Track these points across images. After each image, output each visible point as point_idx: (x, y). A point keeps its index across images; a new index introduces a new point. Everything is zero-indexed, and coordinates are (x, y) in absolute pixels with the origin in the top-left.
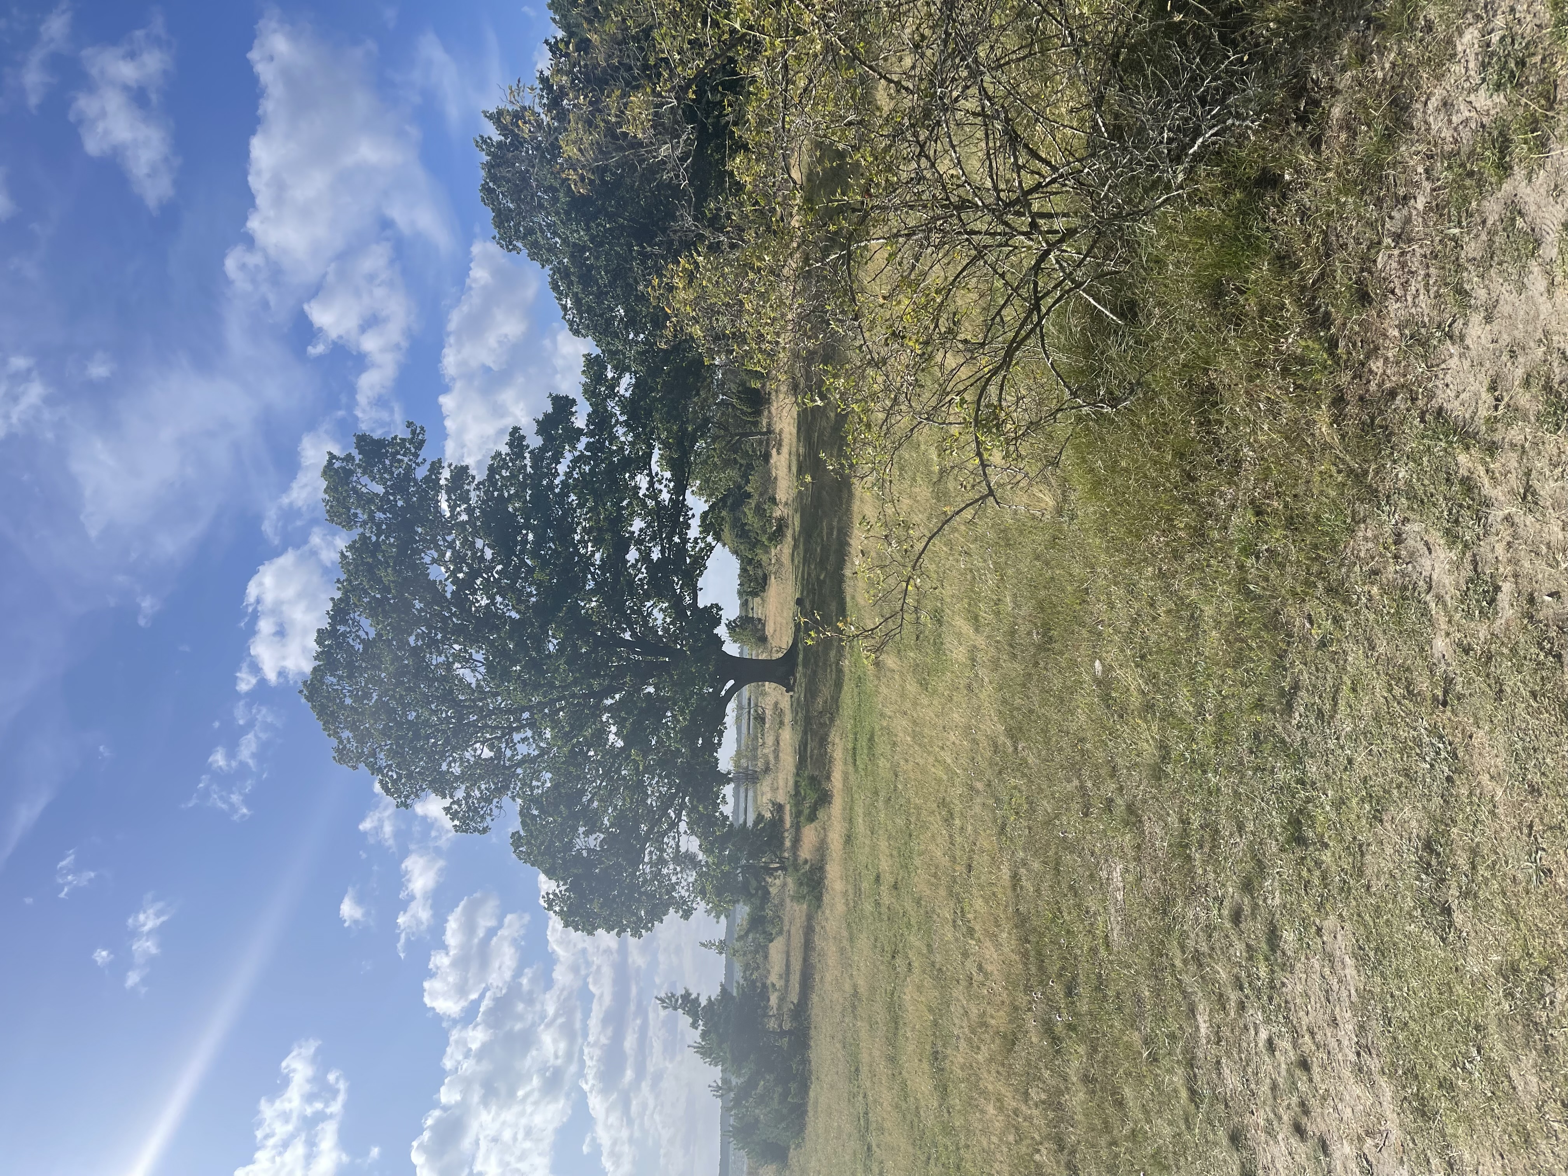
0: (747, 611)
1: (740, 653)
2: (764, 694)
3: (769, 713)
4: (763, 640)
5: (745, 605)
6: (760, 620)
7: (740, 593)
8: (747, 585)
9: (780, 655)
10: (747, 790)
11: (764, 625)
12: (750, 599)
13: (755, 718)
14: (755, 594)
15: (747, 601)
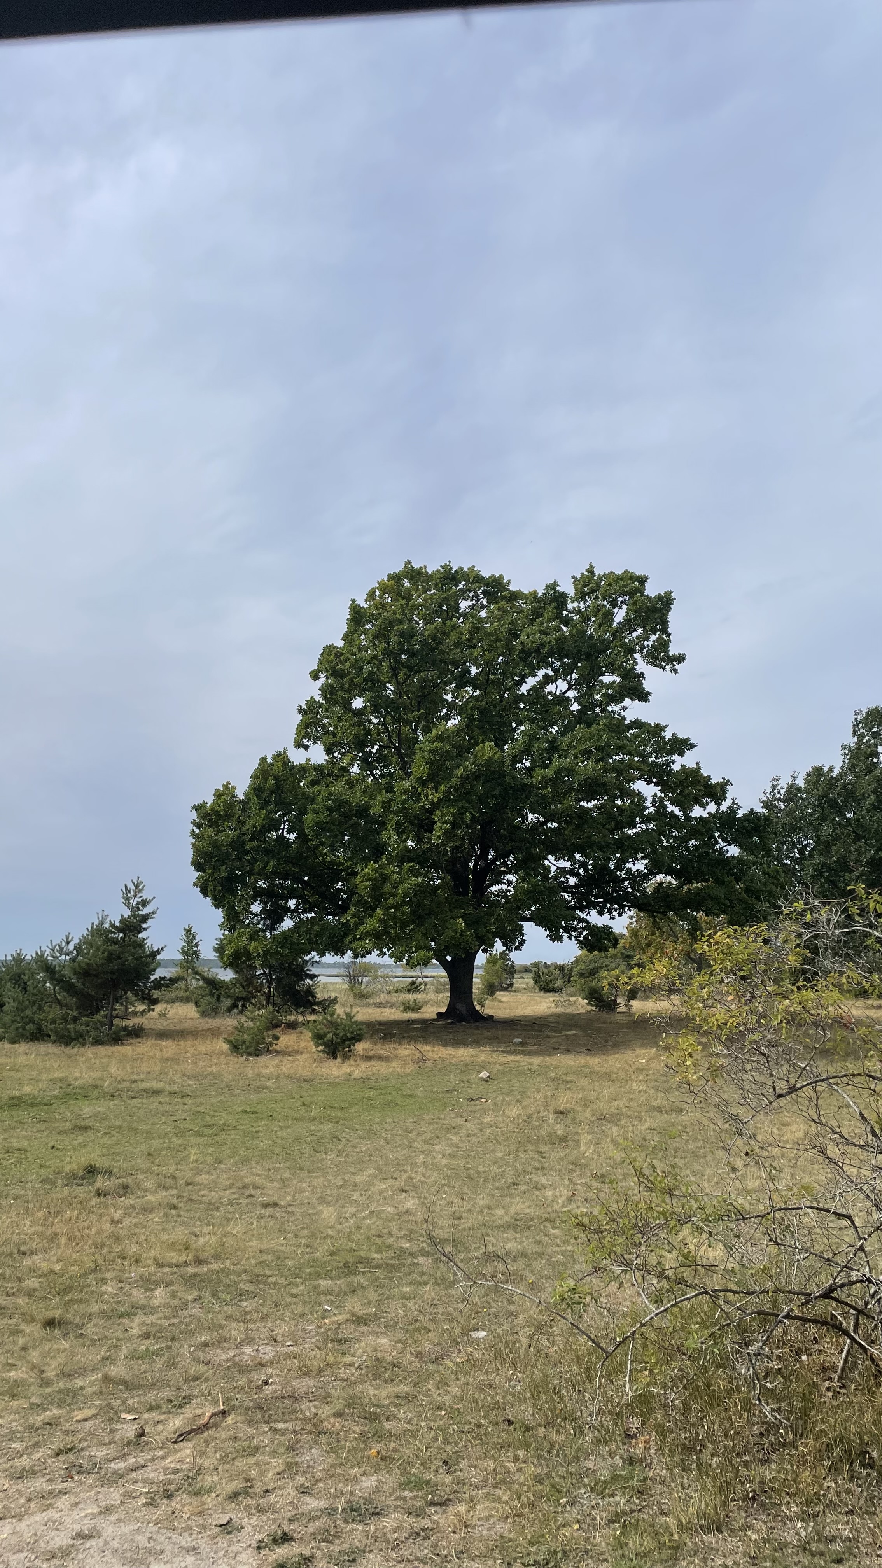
0: (520, 972)
1: (479, 967)
2: (438, 992)
3: (419, 997)
4: (491, 989)
5: (526, 970)
6: (512, 985)
7: (536, 965)
8: (546, 971)
9: (478, 1008)
10: (342, 976)
11: (505, 989)
12: (531, 975)
13: (413, 983)
14: (537, 978)
15: (531, 971)
